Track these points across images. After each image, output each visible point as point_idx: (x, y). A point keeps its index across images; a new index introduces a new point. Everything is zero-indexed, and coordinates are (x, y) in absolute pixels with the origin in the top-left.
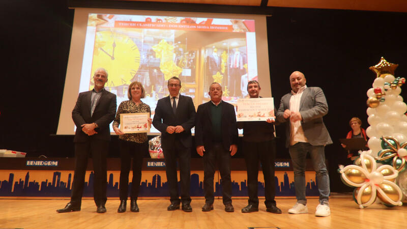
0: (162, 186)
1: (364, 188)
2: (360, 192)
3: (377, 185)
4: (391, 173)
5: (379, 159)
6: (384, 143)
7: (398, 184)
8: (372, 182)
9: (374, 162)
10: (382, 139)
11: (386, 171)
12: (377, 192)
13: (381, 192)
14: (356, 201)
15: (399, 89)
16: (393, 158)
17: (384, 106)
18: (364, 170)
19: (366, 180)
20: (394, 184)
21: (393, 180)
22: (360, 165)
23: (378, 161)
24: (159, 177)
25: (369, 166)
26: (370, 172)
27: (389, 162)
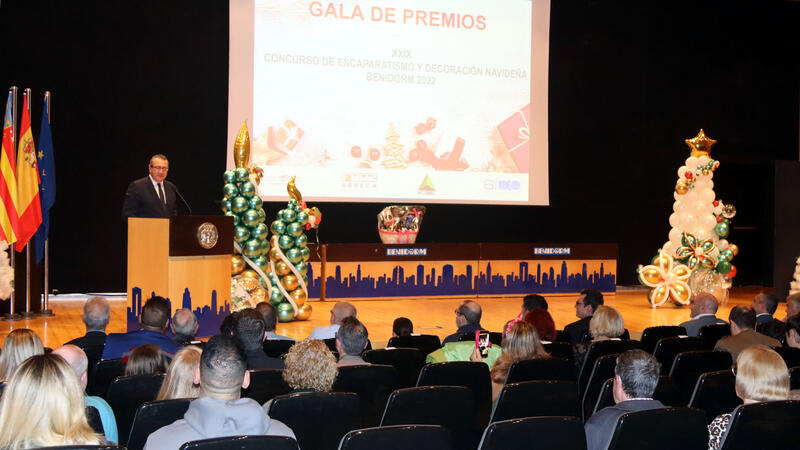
0: (405, 281)
1: (659, 288)
2: (655, 292)
3: (671, 285)
4: (685, 273)
5: (677, 257)
6: (684, 238)
7: (689, 284)
8: (666, 283)
9: (671, 260)
10: (683, 234)
11: (681, 271)
12: (670, 293)
13: (673, 291)
14: (650, 301)
15: (711, 175)
16: (689, 256)
17: (691, 193)
18: (661, 270)
19: (662, 280)
20: (686, 284)
21: (685, 280)
22: (658, 264)
23: (675, 260)
24: (401, 270)
25: (666, 266)
26: (667, 272)
27: (685, 261)
